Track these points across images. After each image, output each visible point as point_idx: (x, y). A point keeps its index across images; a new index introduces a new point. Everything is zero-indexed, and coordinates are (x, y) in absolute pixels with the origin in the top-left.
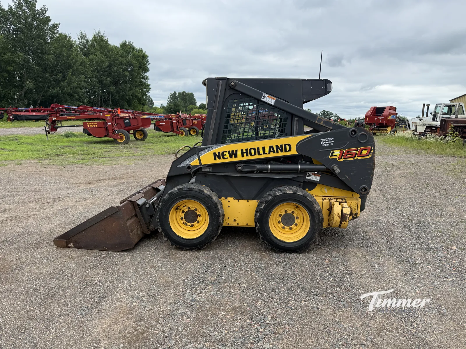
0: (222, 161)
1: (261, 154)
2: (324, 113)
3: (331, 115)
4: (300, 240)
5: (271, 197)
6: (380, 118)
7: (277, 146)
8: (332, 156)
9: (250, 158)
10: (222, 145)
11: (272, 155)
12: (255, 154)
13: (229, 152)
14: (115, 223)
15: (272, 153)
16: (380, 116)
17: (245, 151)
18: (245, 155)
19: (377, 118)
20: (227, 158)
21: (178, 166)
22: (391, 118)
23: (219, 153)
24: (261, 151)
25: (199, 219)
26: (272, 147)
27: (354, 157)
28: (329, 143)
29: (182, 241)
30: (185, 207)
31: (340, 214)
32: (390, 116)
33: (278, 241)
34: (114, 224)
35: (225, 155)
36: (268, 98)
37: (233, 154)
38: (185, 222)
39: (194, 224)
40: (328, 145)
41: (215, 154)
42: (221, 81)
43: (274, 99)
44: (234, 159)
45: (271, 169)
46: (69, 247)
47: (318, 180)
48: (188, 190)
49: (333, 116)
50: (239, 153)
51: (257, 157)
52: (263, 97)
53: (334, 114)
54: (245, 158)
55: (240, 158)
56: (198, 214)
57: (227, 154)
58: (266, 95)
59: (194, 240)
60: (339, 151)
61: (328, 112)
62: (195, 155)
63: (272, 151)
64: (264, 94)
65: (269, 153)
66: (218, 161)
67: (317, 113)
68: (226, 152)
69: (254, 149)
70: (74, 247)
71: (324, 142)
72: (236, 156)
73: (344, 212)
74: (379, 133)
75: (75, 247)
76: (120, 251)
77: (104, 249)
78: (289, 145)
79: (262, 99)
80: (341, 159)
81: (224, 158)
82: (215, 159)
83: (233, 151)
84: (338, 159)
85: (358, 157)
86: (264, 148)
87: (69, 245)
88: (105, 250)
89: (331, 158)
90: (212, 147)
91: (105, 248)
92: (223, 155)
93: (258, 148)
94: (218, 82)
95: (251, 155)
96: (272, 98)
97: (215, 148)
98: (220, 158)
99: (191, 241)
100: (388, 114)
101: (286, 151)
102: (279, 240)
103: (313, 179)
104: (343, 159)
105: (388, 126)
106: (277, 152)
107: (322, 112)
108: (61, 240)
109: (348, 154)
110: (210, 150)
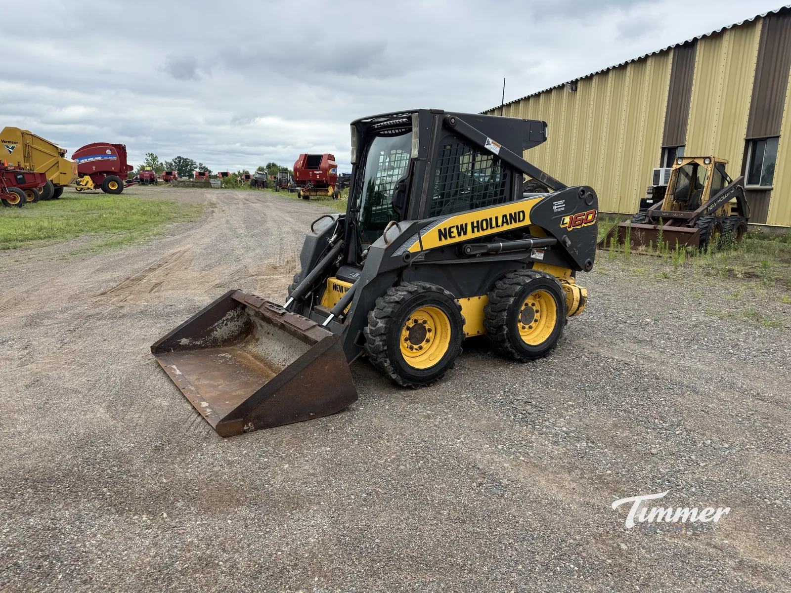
0: (449, 241)
1: (494, 227)
2: (180, 161)
3: (192, 164)
4: (548, 339)
5: (520, 287)
6: (317, 172)
7: (511, 215)
8: (563, 224)
9: (482, 233)
10: (449, 217)
11: (506, 227)
12: (487, 228)
13: (457, 227)
14: (328, 366)
15: (505, 225)
16: (317, 169)
17: (475, 224)
18: (476, 229)
19: (313, 172)
20: (455, 237)
21: (392, 256)
22: (332, 173)
23: (445, 229)
24: (494, 224)
25: (429, 335)
26: (505, 216)
27: (581, 225)
28: (561, 208)
29: (419, 374)
30: (410, 321)
31: (579, 298)
32: (330, 169)
33: (526, 346)
34: (326, 368)
35: (453, 232)
36: (492, 144)
37: (462, 230)
38: (410, 344)
39: (422, 345)
40: (560, 210)
41: (440, 231)
42: (438, 116)
43: (499, 146)
44: (463, 238)
45: (505, 248)
46: (245, 432)
47: (542, 259)
48: (425, 292)
49: (196, 168)
50: (469, 228)
51: (490, 232)
52: (486, 144)
53: (198, 164)
54: (477, 235)
55: (470, 236)
56: (427, 328)
57: (454, 230)
58: (491, 141)
59: (432, 370)
60: (569, 217)
61: (186, 159)
62: (415, 235)
63: (505, 222)
64: (488, 138)
65: (502, 225)
66: (444, 242)
67: (168, 161)
68: (454, 227)
69: (486, 220)
70: (256, 429)
71: (556, 206)
72: (465, 233)
73: (583, 295)
74: (317, 196)
75: (259, 427)
76: (337, 413)
77: (310, 416)
78: (523, 212)
79: (486, 146)
80: (570, 227)
81: (451, 237)
82: (440, 239)
83: (462, 225)
84: (569, 228)
85: (585, 223)
86: (496, 218)
87: (246, 428)
88: (311, 418)
89: (562, 226)
90: (435, 221)
91: (312, 414)
92: (450, 232)
93: (491, 219)
94: (434, 117)
95: (483, 229)
96: (496, 145)
97: (441, 222)
98: (446, 238)
99: (430, 371)
100: (327, 166)
101: (519, 221)
102: (528, 345)
103: (538, 258)
104: (572, 228)
105: (329, 186)
106: (511, 223)
107: (176, 159)
108: (233, 421)
109: (576, 220)
110: (434, 226)
